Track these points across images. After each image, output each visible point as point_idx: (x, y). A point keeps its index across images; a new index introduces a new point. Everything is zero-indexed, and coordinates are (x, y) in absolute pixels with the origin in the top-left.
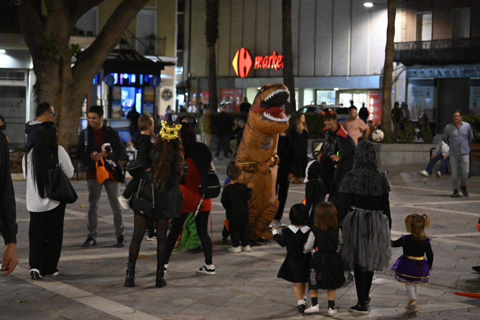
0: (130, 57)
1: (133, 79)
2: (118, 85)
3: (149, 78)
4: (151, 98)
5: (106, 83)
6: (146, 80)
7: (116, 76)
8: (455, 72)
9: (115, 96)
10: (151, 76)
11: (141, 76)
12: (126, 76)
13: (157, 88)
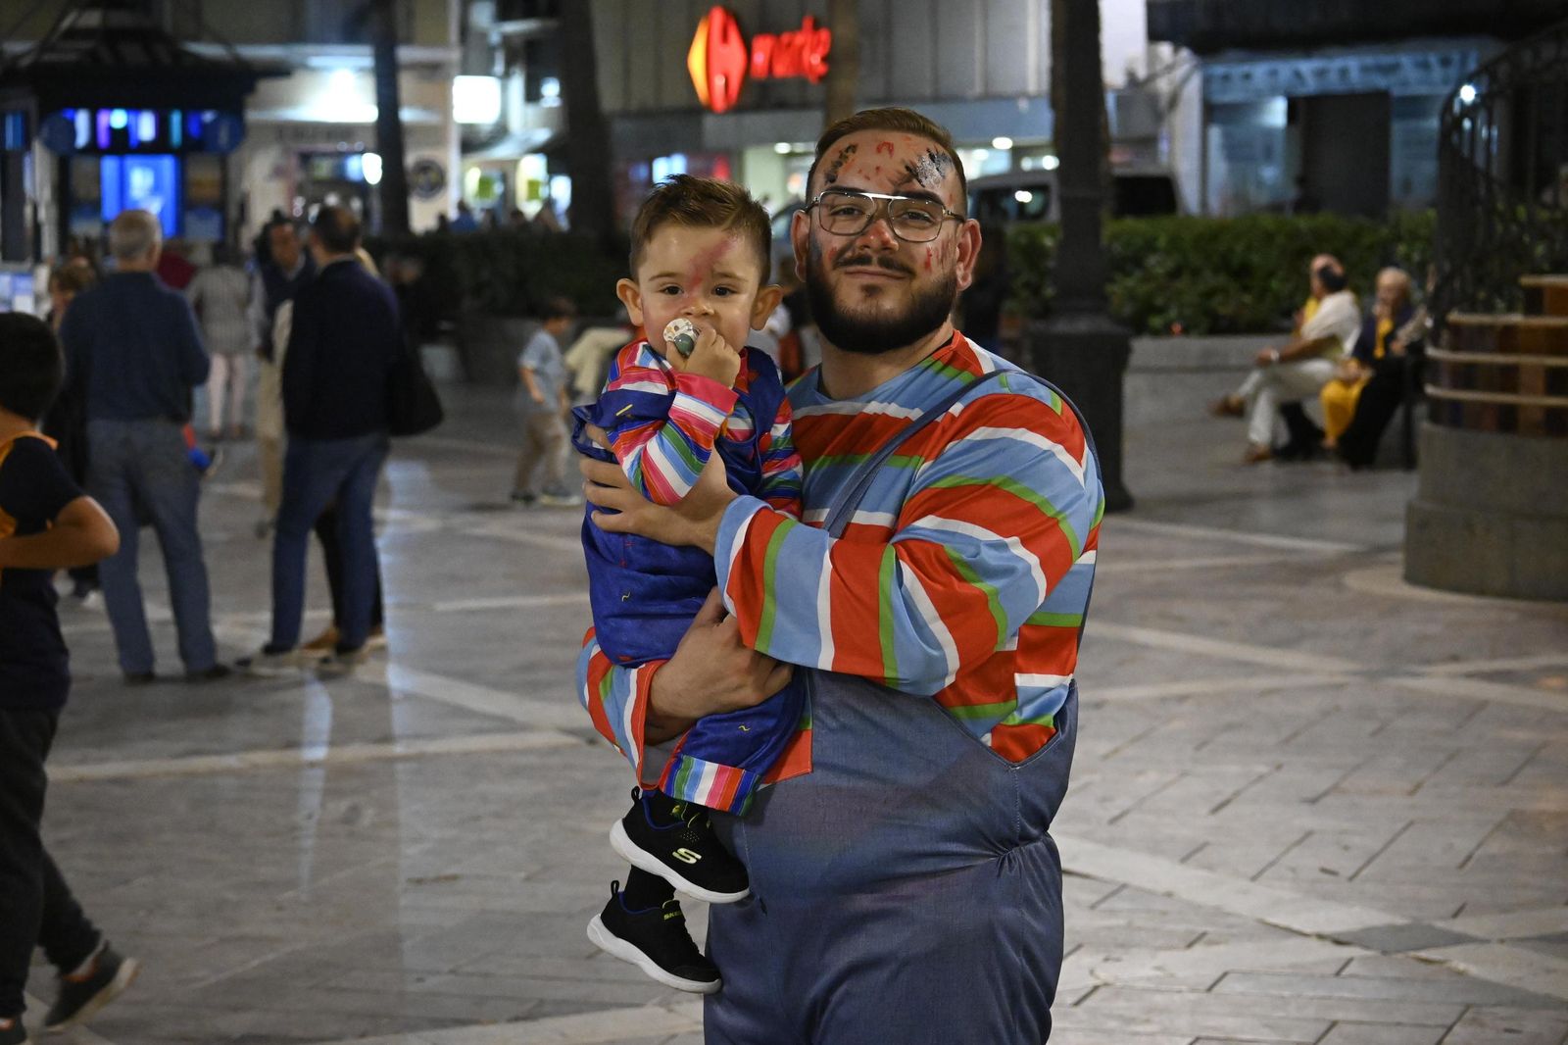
0: (133, 53)
1: (146, 128)
2: (94, 149)
3: (203, 126)
4: (210, 192)
5: (49, 145)
6: (194, 129)
7: (82, 120)
8: (1344, 73)
9: (81, 187)
10: (208, 117)
11: (176, 119)
12: (118, 119)
13: (233, 159)
